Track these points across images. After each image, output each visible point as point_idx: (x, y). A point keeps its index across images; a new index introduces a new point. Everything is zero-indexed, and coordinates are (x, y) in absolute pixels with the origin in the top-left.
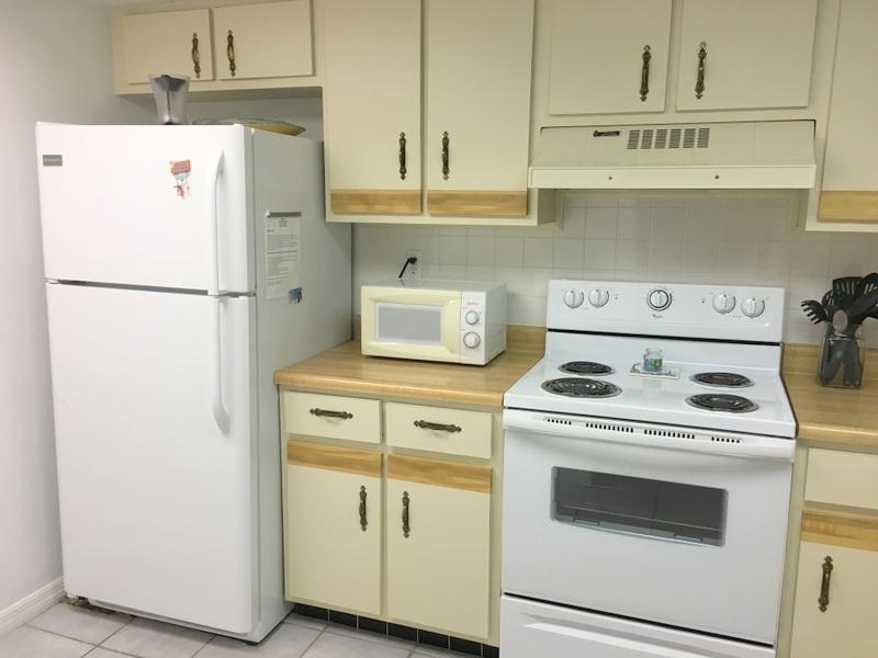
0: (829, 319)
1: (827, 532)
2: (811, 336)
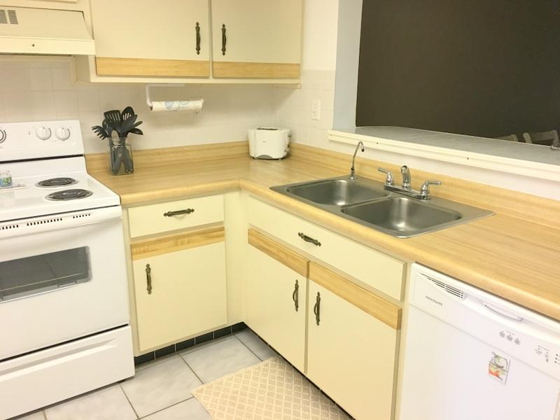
0: (109, 136)
1: (145, 252)
2: (104, 147)
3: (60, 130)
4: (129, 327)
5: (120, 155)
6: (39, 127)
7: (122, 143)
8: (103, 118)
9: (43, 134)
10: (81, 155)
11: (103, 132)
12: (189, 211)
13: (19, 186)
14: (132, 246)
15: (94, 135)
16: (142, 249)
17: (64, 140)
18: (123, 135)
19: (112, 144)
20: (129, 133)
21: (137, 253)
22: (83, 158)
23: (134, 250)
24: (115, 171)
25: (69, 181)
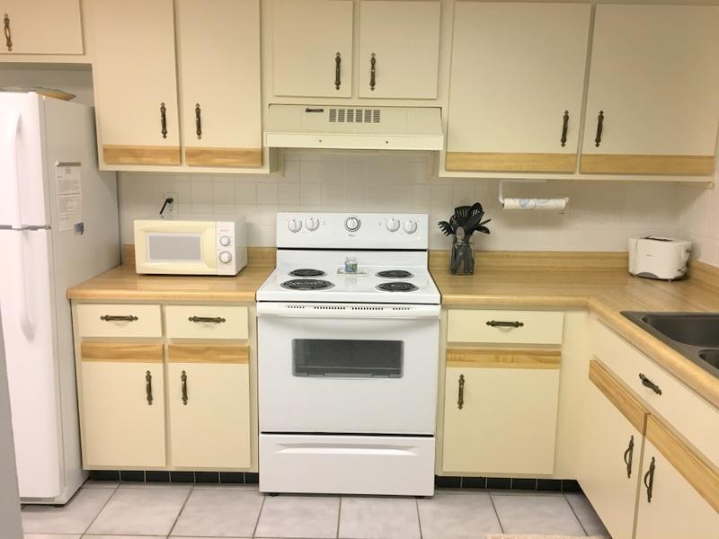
0: (454, 233)
1: (460, 360)
2: (444, 244)
3: (408, 223)
4: (433, 439)
5: (461, 254)
6: (389, 219)
7: (466, 240)
8: (454, 213)
9: (391, 224)
10: (425, 250)
11: (448, 228)
12: (517, 325)
13: (362, 273)
14: (448, 351)
15: (439, 230)
16: (458, 356)
17: (410, 233)
18: (469, 233)
19: (455, 241)
20: (476, 231)
21: (452, 360)
22: (426, 253)
23: (449, 356)
24: (454, 270)
25: (405, 274)
